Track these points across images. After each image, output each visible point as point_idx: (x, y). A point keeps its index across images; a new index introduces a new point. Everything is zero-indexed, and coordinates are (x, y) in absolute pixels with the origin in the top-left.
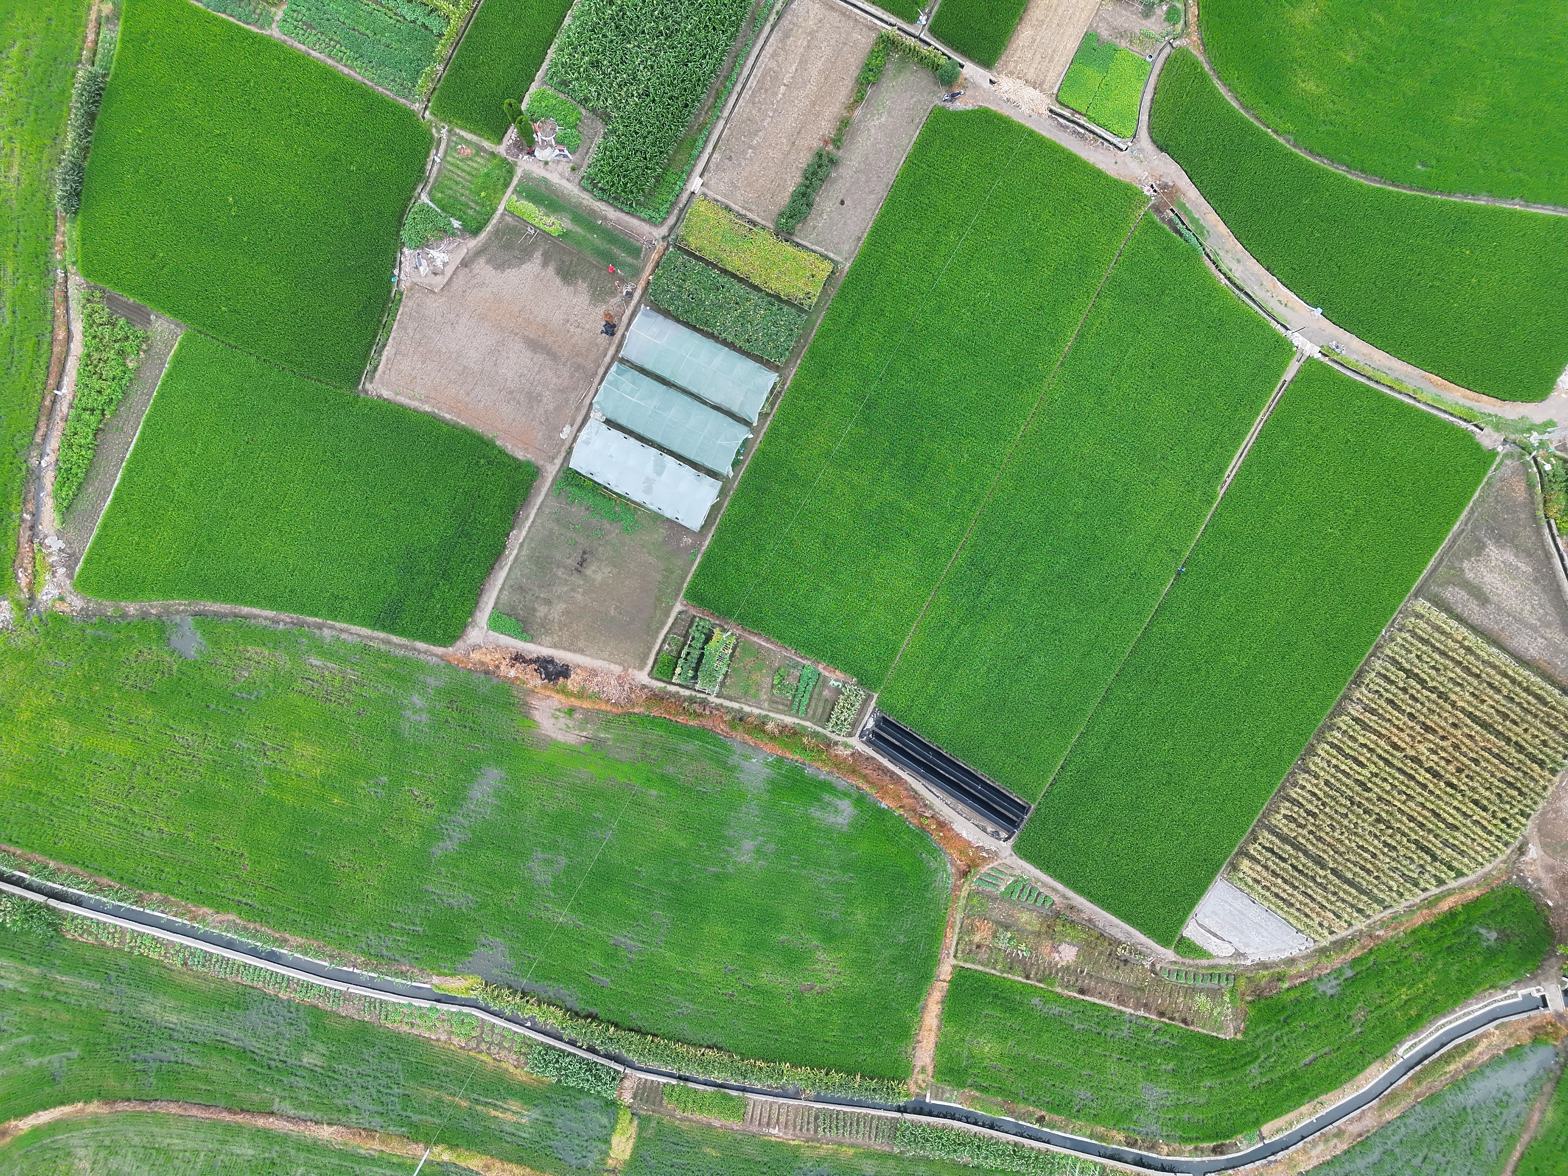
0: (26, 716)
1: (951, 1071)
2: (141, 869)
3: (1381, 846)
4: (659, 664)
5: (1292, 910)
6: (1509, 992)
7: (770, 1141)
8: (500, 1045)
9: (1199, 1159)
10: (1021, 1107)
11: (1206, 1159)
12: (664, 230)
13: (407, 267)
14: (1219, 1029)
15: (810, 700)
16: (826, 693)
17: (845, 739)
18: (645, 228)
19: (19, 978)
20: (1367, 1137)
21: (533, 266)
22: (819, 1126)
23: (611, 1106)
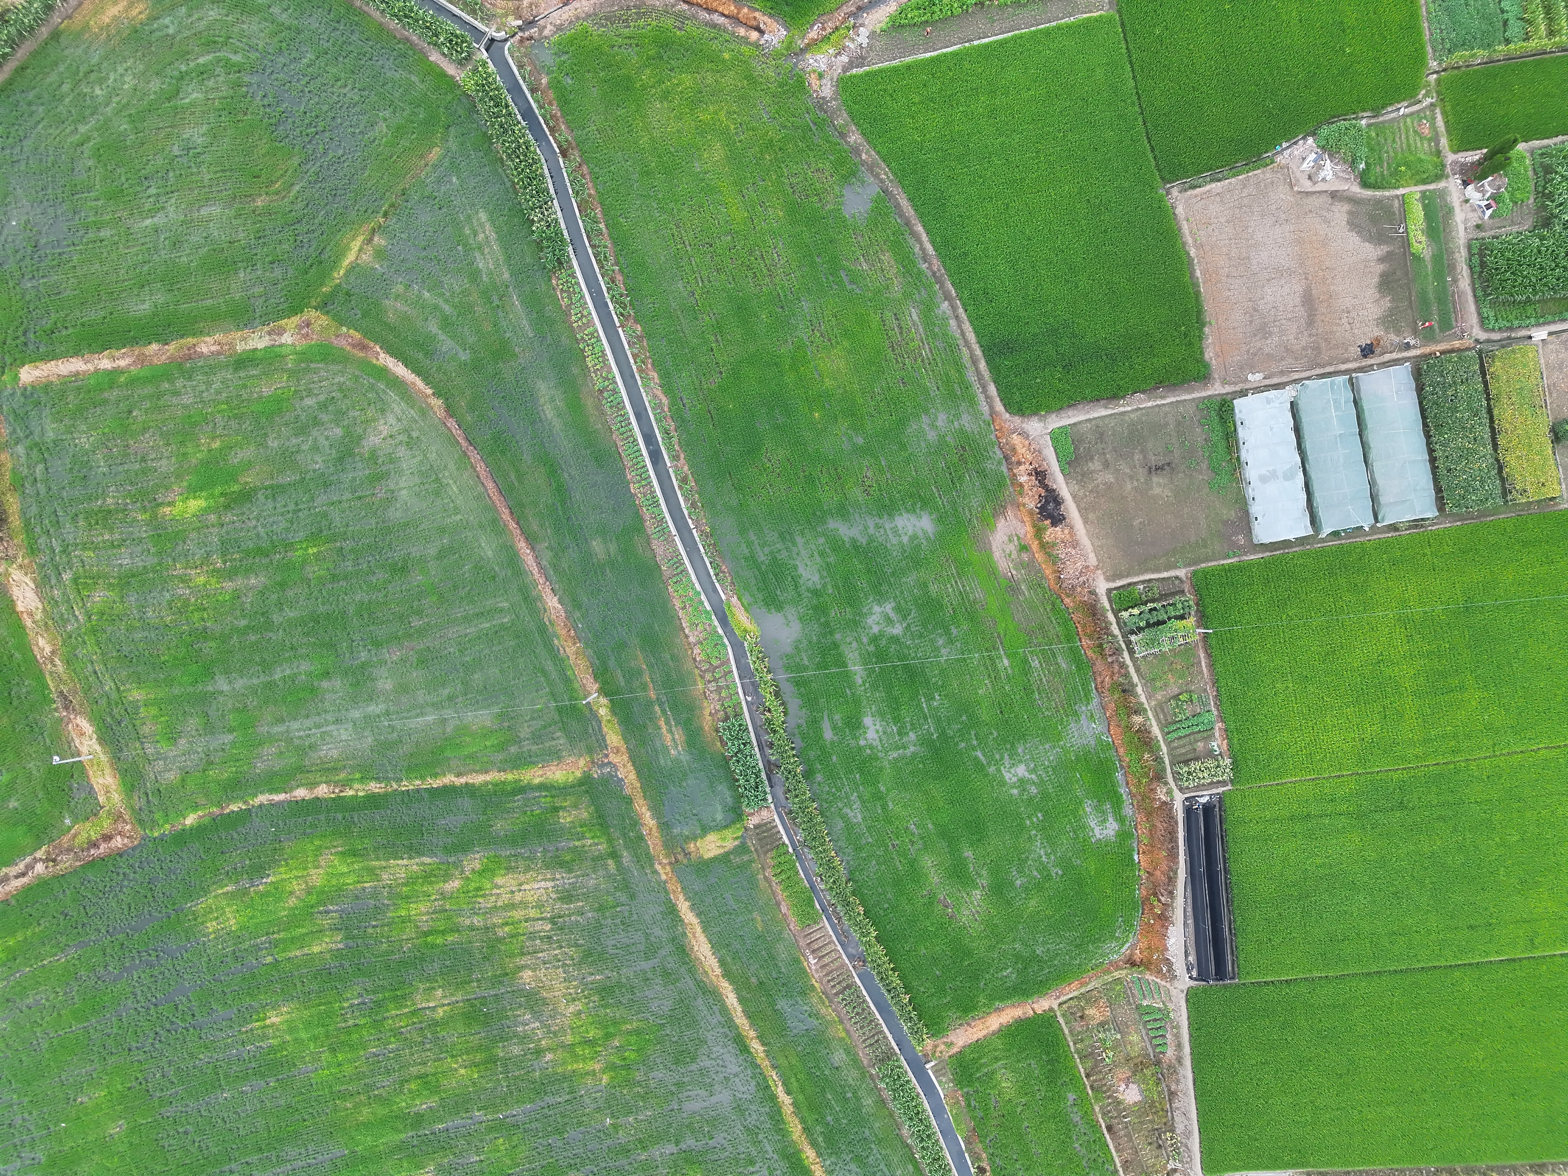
0: (705, 117)
1: (965, 1068)
2: (650, 300)
4: (1125, 593)
7: (802, 963)
8: (719, 689)
10: (978, 1147)
12: (1483, 336)
13: (1297, 151)
15: (1185, 736)
16: (1200, 745)
17: (1175, 788)
18: (1474, 319)
19: (491, 266)
21: (1371, 252)
22: (842, 993)
23: (736, 815)
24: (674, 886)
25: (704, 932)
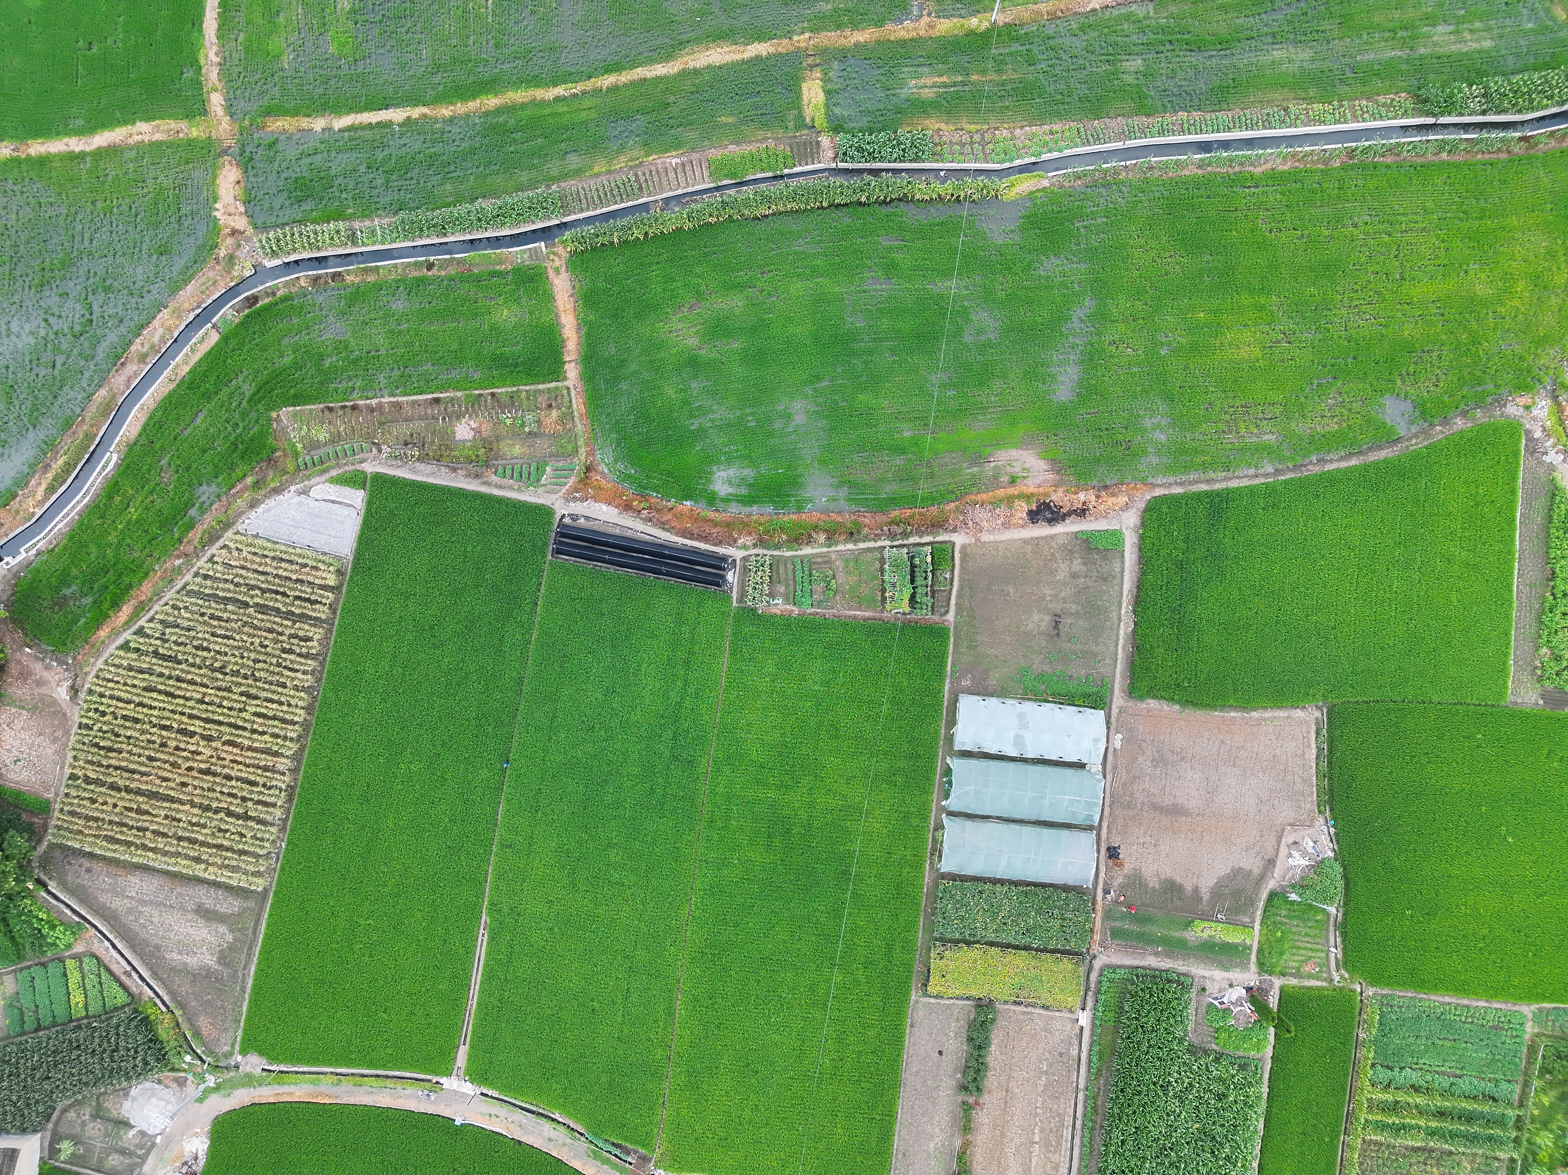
0: (1520, 286)
1: (531, 280)
2: (1360, 183)
3: (211, 646)
4: (948, 557)
5: (271, 554)
6: (34, 552)
7: (675, 150)
8: (963, 145)
9: (267, 285)
10: (453, 271)
11: (262, 287)
12: (1097, 964)
13: (1324, 839)
14: (296, 414)
15: (794, 577)
16: (782, 589)
17: (748, 553)
18: (1116, 960)
19: (1435, 38)
20: (115, 365)
21: (1207, 884)
22: (635, 181)
23: (837, 127)
24: (784, 46)
25: (733, 62)
